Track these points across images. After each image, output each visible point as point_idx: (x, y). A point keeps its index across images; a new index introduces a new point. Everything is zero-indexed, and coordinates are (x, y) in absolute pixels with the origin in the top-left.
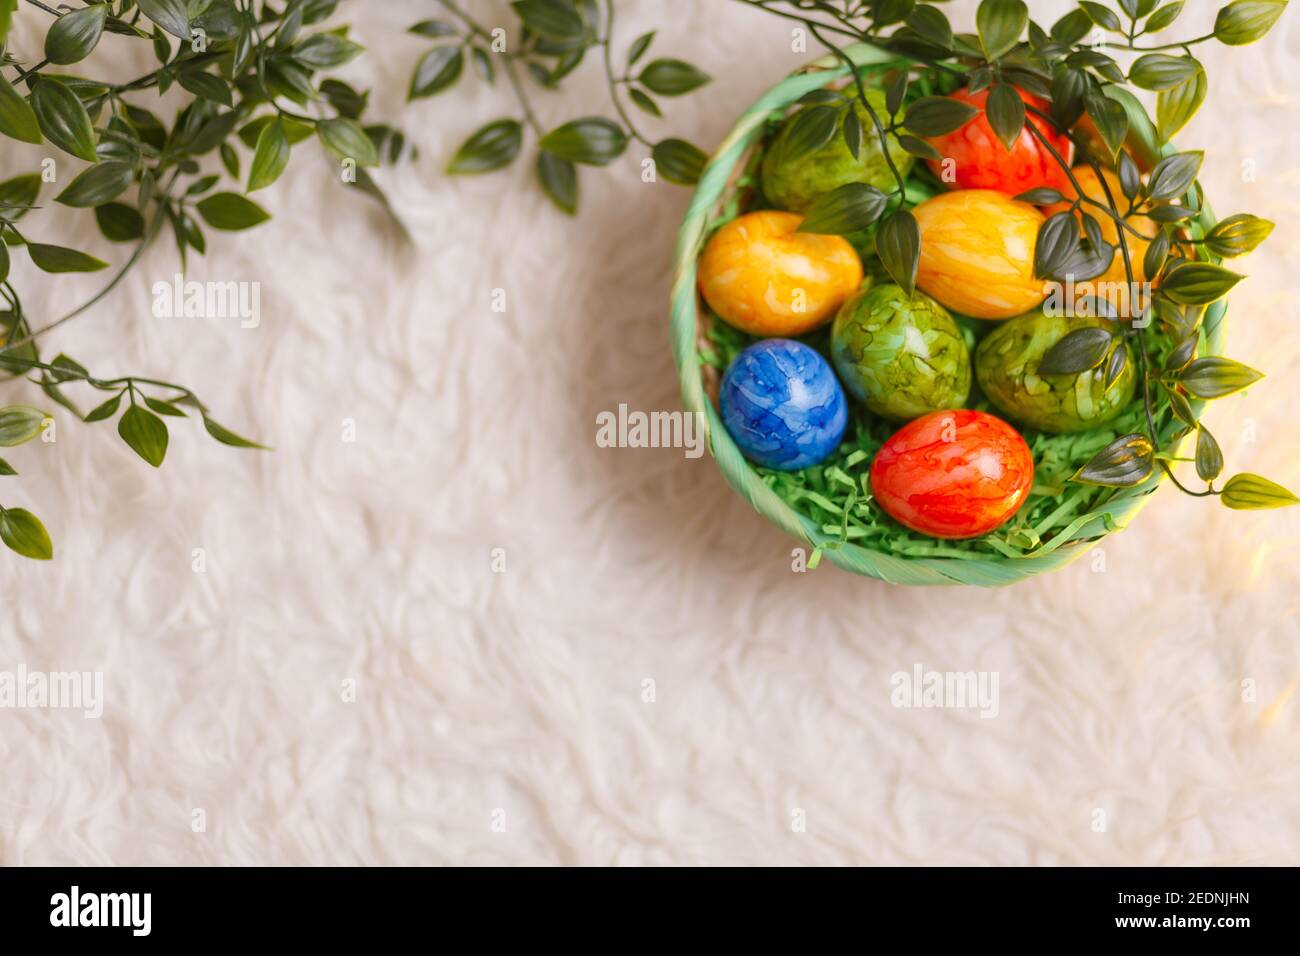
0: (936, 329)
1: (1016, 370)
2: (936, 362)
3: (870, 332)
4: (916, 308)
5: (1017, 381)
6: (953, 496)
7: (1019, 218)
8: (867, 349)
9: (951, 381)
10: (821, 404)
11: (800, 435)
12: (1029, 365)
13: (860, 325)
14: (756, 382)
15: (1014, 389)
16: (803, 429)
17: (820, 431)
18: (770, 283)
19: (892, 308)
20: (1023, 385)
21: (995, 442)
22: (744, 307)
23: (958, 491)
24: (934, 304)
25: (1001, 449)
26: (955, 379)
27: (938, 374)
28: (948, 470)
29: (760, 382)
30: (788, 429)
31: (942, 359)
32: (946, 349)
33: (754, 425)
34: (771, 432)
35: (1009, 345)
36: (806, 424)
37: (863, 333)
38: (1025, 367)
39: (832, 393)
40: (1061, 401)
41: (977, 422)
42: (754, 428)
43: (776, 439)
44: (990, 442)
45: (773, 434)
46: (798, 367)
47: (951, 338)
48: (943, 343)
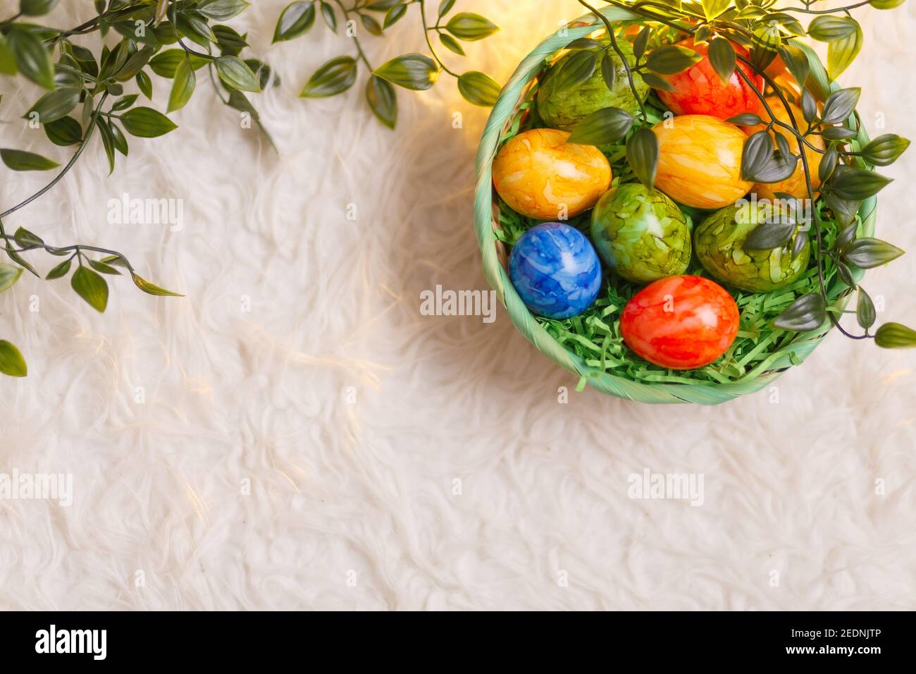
0: (670, 217)
1: (726, 247)
2: (669, 240)
3: (623, 219)
4: (655, 201)
5: (727, 255)
6: (684, 340)
7: (730, 136)
8: (619, 231)
9: (679, 254)
10: (586, 271)
11: (571, 293)
12: (736, 243)
13: (615, 213)
14: (539, 255)
15: (725, 261)
16: (572, 289)
17: (584, 290)
18: (548, 181)
19: (638, 201)
20: (732, 257)
21: (713, 300)
22: (528, 198)
23: (688, 335)
24: (667, 198)
25: (718, 305)
26: (682, 253)
27: (671, 249)
28: (681, 320)
29: (543, 255)
30: (562, 289)
31: (674, 238)
32: (677, 231)
33: (537, 286)
34: (549, 291)
35: (721, 228)
36: (575, 285)
37: (616, 219)
38: (733, 245)
39: (594, 263)
40: (759, 269)
41: (699, 285)
42: (537, 288)
43: (553, 296)
44: (710, 300)
45: (551, 293)
46: (570, 244)
47: (679, 223)
48: (675, 227)
